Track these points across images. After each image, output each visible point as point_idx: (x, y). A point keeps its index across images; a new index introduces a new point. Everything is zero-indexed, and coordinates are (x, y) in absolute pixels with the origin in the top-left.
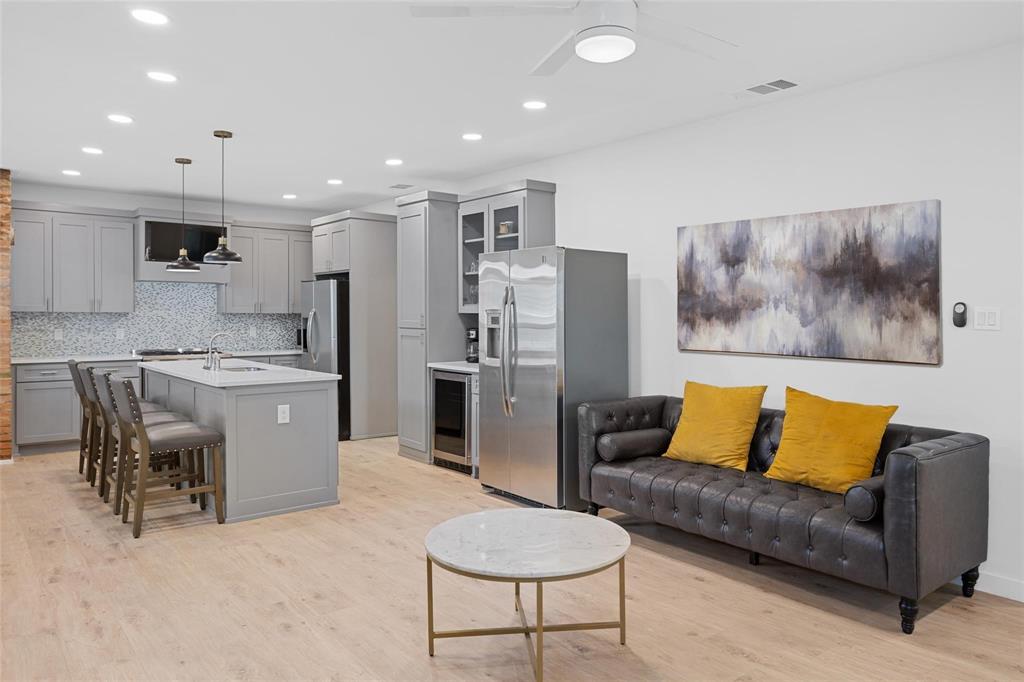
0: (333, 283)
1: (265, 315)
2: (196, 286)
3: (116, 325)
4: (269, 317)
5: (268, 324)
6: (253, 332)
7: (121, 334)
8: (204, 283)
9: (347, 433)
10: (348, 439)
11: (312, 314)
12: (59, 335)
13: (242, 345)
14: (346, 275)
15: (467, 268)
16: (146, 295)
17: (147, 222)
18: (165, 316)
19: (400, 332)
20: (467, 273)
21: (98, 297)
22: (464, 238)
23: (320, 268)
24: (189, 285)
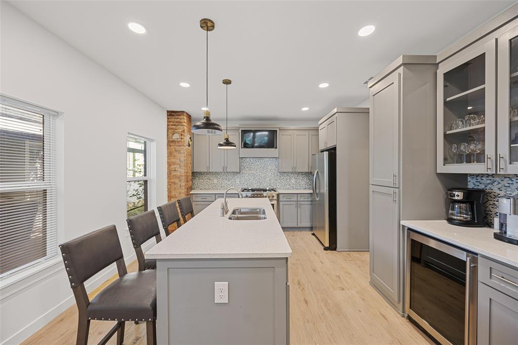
0: (326, 154)
1: (299, 173)
2: (268, 159)
3: (236, 177)
4: (301, 174)
5: (300, 177)
6: (293, 181)
7: (238, 181)
8: (271, 158)
9: (334, 246)
10: (335, 249)
11: (316, 172)
12: (215, 181)
13: (288, 186)
14: (334, 149)
15: (447, 128)
16: (247, 164)
17: (242, 130)
18: (255, 173)
19: (372, 188)
20: (448, 132)
21: (226, 165)
22: (445, 96)
23: (322, 147)
24: (265, 159)
